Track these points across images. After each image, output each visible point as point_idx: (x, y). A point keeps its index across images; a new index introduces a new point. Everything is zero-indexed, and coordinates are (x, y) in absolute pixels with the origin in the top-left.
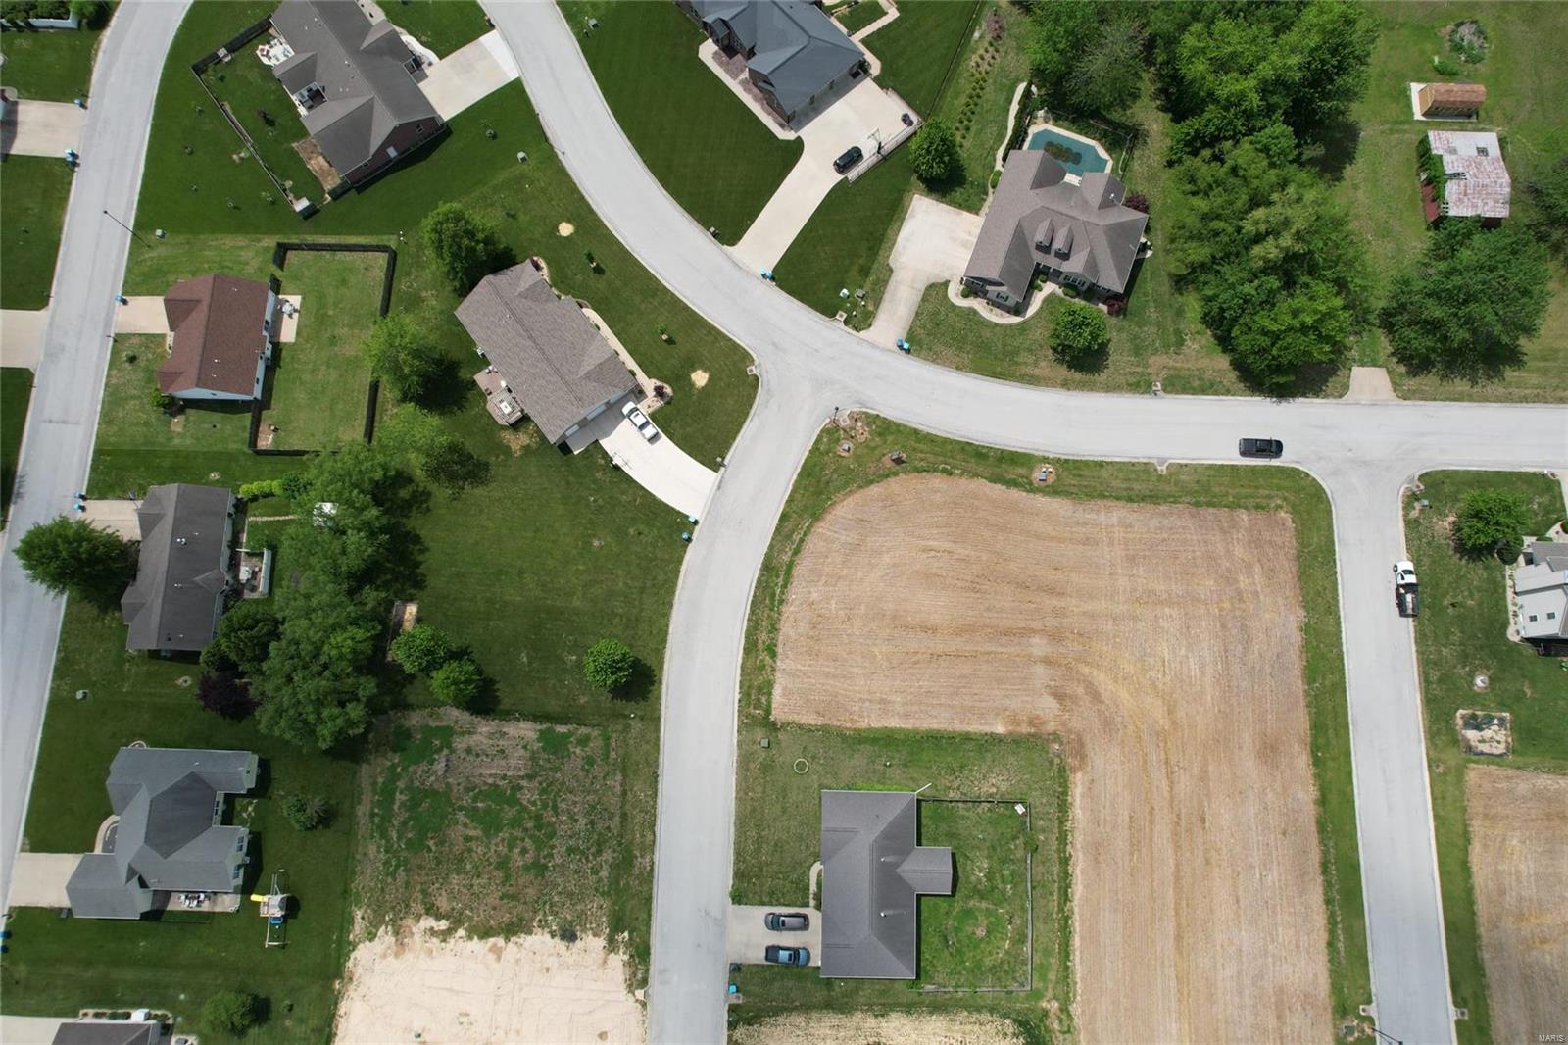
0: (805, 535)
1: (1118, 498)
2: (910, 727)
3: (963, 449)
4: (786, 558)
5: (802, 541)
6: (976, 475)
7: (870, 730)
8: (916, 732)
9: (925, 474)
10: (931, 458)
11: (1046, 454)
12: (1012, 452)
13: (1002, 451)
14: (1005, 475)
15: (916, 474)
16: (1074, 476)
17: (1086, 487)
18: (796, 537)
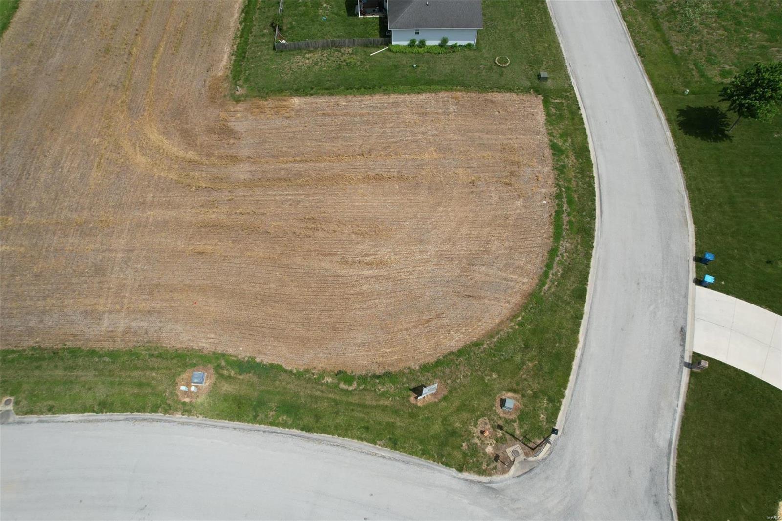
0: (546, 274)
1: (93, 353)
2: (393, 96)
3: (317, 418)
4: (565, 245)
5: (549, 266)
6: (299, 375)
7: (436, 91)
8: (386, 92)
9: (379, 371)
10: (369, 400)
11: (185, 418)
12: (239, 418)
13: (255, 420)
14: (255, 379)
15: (392, 369)
16: (148, 385)
17: (136, 368)
18: (558, 270)
